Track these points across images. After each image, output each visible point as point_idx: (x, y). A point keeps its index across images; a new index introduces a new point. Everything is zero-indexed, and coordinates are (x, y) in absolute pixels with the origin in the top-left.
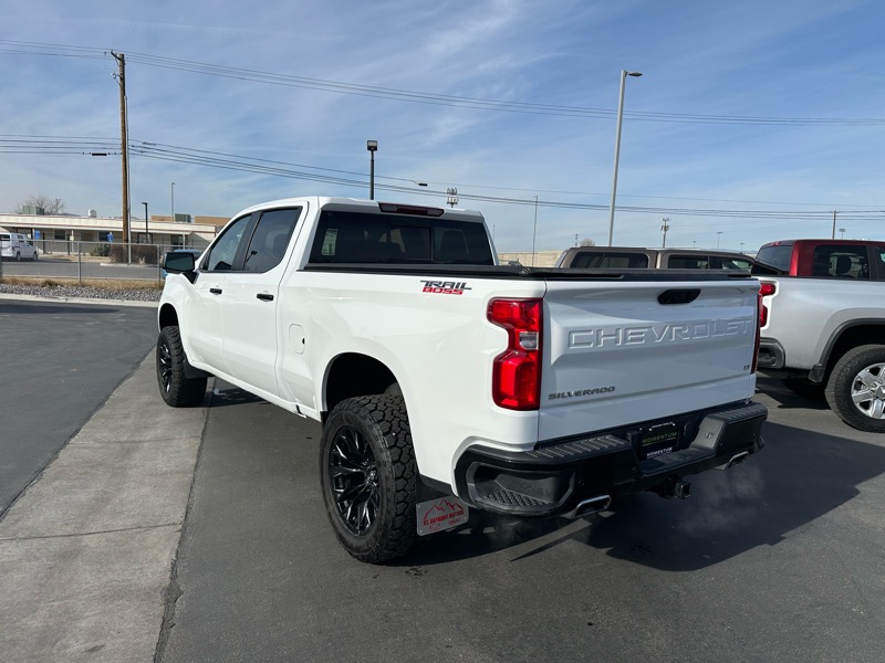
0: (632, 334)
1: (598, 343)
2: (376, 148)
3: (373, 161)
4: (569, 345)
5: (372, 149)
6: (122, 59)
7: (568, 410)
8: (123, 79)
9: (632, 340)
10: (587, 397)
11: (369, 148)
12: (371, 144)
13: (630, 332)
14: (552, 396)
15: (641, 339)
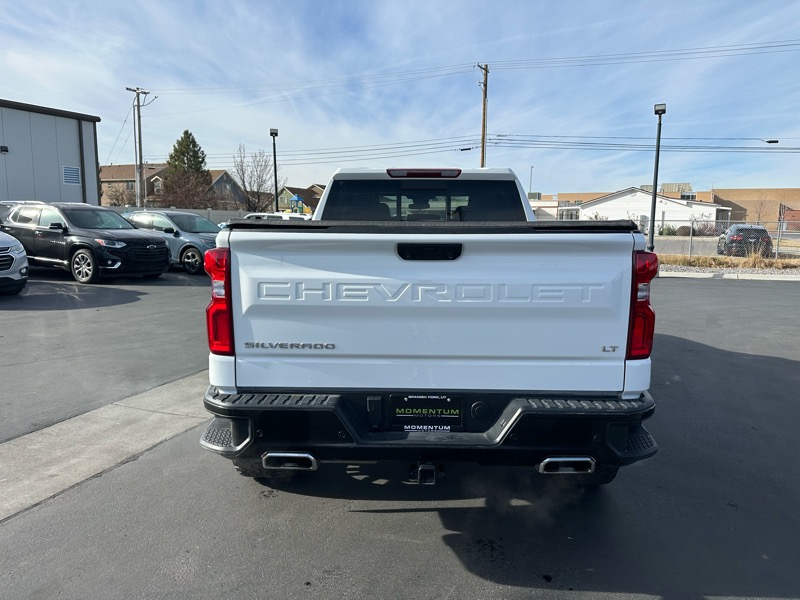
0: (347, 290)
1: (297, 295)
2: (664, 111)
3: (660, 124)
4: (259, 295)
5: (660, 112)
6: (486, 69)
7: (275, 361)
8: (485, 85)
9: (347, 296)
10: (295, 351)
11: (657, 112)
12: (658, 108)
13: (344, 287)
14: (249, 345)
15: (365, 297)
